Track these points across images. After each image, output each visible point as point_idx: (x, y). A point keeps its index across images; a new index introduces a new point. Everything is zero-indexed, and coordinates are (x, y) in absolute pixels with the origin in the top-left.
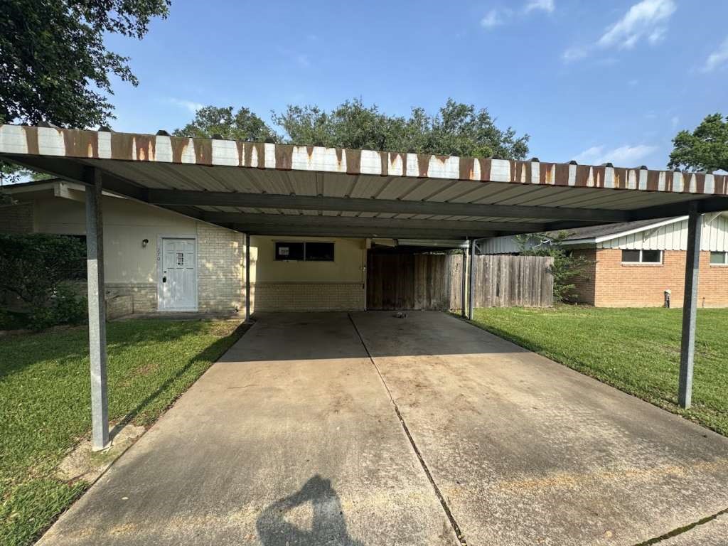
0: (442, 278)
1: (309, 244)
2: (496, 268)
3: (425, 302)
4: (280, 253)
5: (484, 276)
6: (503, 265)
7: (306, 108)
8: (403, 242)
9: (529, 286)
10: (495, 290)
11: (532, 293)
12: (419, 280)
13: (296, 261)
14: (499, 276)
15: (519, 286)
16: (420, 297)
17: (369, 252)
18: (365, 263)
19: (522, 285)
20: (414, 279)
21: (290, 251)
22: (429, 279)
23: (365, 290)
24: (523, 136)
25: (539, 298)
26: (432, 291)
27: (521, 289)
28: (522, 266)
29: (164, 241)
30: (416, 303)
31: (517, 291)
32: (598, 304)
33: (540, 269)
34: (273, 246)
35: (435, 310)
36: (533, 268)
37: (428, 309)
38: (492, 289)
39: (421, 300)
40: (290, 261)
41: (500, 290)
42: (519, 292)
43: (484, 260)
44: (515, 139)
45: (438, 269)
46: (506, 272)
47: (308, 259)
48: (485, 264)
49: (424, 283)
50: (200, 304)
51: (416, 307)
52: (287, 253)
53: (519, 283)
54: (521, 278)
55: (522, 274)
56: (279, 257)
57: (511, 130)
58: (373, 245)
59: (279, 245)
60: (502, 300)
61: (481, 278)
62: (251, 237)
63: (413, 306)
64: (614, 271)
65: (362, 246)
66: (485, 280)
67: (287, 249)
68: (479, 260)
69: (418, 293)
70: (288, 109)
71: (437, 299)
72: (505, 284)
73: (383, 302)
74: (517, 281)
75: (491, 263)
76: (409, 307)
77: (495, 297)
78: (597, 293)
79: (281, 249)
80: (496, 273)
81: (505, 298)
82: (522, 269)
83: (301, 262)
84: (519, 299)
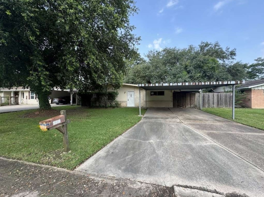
0: (194, 99)
1: (158, 92)
2: (212, 97)
3: (189, 106)
4: (152, 94)
5: (208, 99)
6: (215, 95)
7: (153, 50)
8: (182, 90)
9: (225, 102)
10: (212, 103)
11: (226, 104)
12: (187, 100)
13: (155, 96)
14: (213, 99)
15: (221, 102)
16: (188, 104)
17: (173, 93)
18: (172, 96)
19: (222, 101)
20: (186, 100)
21: (154, 93)
22: (190, 100)
23: (172, 102)
24: (233, 49)
25: (229, 105)
26: (191, 103)
27: (222, 102)
28: (222, 96)
29: (128, 92)
30: (187, 106)
31: (220, 103)
32: (253, 107)
33: (229, 96)
34: (150, 93)
35: (193, 108)
36: (226, 96)
37: (190, 108)
38: (211, 102)
39: (188, 105)
40: (154, 96)
41: (214, 102)
42: (221, 103)
43: (208, 94)
44: (230, 50)
45: (193, 97)
46: (216, 98)
47: (158, 95)
48: (208, 95)
49: (189, 101)
50: (135, 105)
51: (187, 107)
52: (153, 94)
53: (221, 101)
54: (222, 99)
55: (222, 98)
56: (151, 95)
57: (228, 48)
58: (174, 91)
59: (151, 92)
60: (215, 106)
61: (207, 99)
62: (147, 91)
63: (186, 107)
64: (260, 97)
65: (171, 92)
66: (209, 100)
67: (153, 93)
68: (206, 94)
69: (187, 103)
70: (148, 52)
71: (193, 105)
72: (216, 101)
73: (178, 106)
74: (220, 100)
75: (210, 95)
76: (185, 107)
77: (212, 105)
78: (252, 104)
79: (152, 93)
80: (212, 98)
81: (216, 105)
82: (222, 97)
83: (156, 96)
84: (221, 105)
